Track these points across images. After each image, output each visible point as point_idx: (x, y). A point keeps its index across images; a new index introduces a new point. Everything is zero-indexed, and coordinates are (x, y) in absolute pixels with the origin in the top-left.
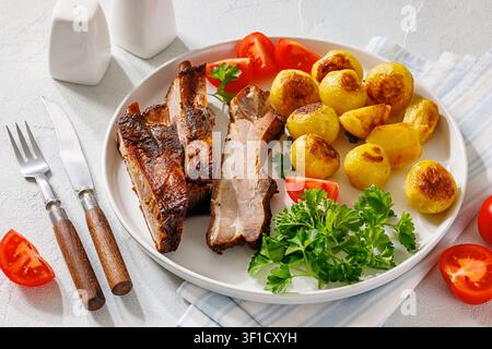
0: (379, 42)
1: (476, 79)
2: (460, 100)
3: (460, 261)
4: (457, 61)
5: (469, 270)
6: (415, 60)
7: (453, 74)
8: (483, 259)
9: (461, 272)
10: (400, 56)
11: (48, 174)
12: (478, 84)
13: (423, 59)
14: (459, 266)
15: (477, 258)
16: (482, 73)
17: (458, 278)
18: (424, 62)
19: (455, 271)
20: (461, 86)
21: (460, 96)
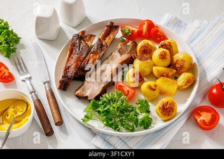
0: (169, 16)
1: (209, 32)
2: (202, 41)
3: (201, 113)
4: (201, 24)
5: (205, 117)
6: (184, 24)
7: (199, 30)
8: (210, 112)
9: (202, 118)
10: (177, 22)
11: (30, 78)
12: (209, 34)
13: (187, 22)
14: (201, 116)
15: (208, 112)
16: (211, 30)
17: (200, 120)
18: (187, 24)
19: (199, 118)
20: (202, 35)
21: (202, 40)
